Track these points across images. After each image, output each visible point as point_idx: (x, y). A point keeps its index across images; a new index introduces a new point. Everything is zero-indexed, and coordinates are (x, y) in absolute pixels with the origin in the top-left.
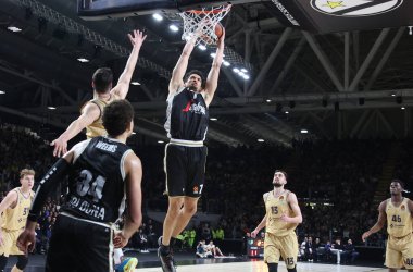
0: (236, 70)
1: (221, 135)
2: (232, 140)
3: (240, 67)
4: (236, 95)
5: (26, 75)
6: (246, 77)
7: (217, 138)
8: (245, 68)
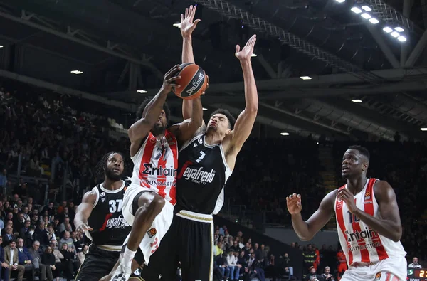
0: (387, 30)
1: (367, 123)
2: (383, 129)
3: (393, 24)
4: (388, 66)
5: (109, 49)
6: (403, 39)
7: (362, 127)
8: (401, 26)
